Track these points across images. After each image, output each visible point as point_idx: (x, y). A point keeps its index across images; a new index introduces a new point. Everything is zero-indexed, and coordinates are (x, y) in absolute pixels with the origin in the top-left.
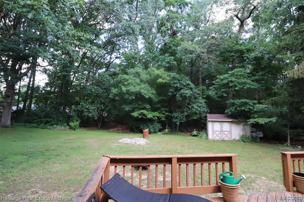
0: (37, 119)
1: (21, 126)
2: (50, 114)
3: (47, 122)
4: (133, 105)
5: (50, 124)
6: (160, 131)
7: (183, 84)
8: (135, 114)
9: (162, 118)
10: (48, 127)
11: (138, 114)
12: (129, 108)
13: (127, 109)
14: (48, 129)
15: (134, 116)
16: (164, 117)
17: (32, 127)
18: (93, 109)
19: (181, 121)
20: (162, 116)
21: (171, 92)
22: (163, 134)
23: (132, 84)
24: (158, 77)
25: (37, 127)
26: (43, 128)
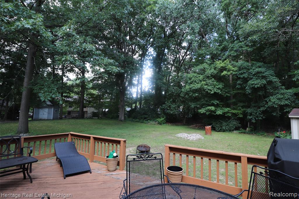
0: (139, 116)
1: (130, 120)
2: (147, 112)
3: (145, 118)
4: (200, 102)
5: (147, 119)
6: (237, 129)
7: (252, 73)
8: (202, 111)
9: (239, 115)
10: (145, 122)
11: (205, 110)
12: (195, 105)
13: (192, 106)
14: (144, 123)
15: (200, 112)
16: (240, 113)
17: (136, 121)
18: (174, 107)
19: (257, 118)
20: (239, 112)
21: (239, 84)
22: (239, 133)
23: (195, 81)
24: (223, 69)
25: (139, 122)
26: (142, 123)
